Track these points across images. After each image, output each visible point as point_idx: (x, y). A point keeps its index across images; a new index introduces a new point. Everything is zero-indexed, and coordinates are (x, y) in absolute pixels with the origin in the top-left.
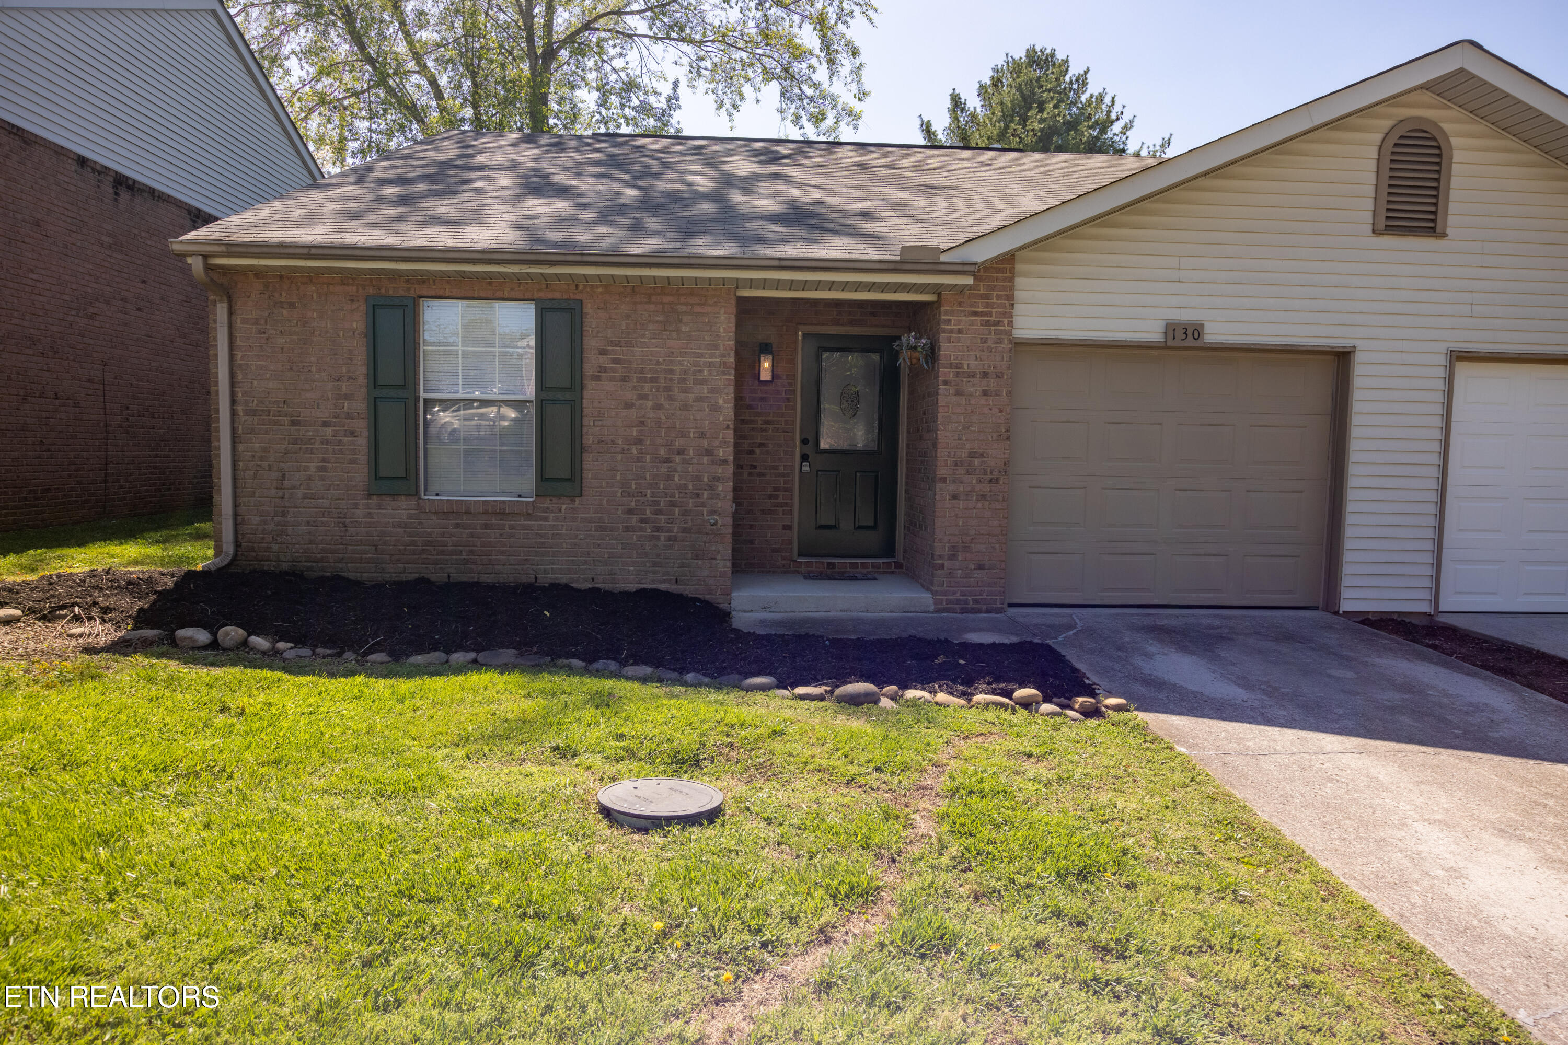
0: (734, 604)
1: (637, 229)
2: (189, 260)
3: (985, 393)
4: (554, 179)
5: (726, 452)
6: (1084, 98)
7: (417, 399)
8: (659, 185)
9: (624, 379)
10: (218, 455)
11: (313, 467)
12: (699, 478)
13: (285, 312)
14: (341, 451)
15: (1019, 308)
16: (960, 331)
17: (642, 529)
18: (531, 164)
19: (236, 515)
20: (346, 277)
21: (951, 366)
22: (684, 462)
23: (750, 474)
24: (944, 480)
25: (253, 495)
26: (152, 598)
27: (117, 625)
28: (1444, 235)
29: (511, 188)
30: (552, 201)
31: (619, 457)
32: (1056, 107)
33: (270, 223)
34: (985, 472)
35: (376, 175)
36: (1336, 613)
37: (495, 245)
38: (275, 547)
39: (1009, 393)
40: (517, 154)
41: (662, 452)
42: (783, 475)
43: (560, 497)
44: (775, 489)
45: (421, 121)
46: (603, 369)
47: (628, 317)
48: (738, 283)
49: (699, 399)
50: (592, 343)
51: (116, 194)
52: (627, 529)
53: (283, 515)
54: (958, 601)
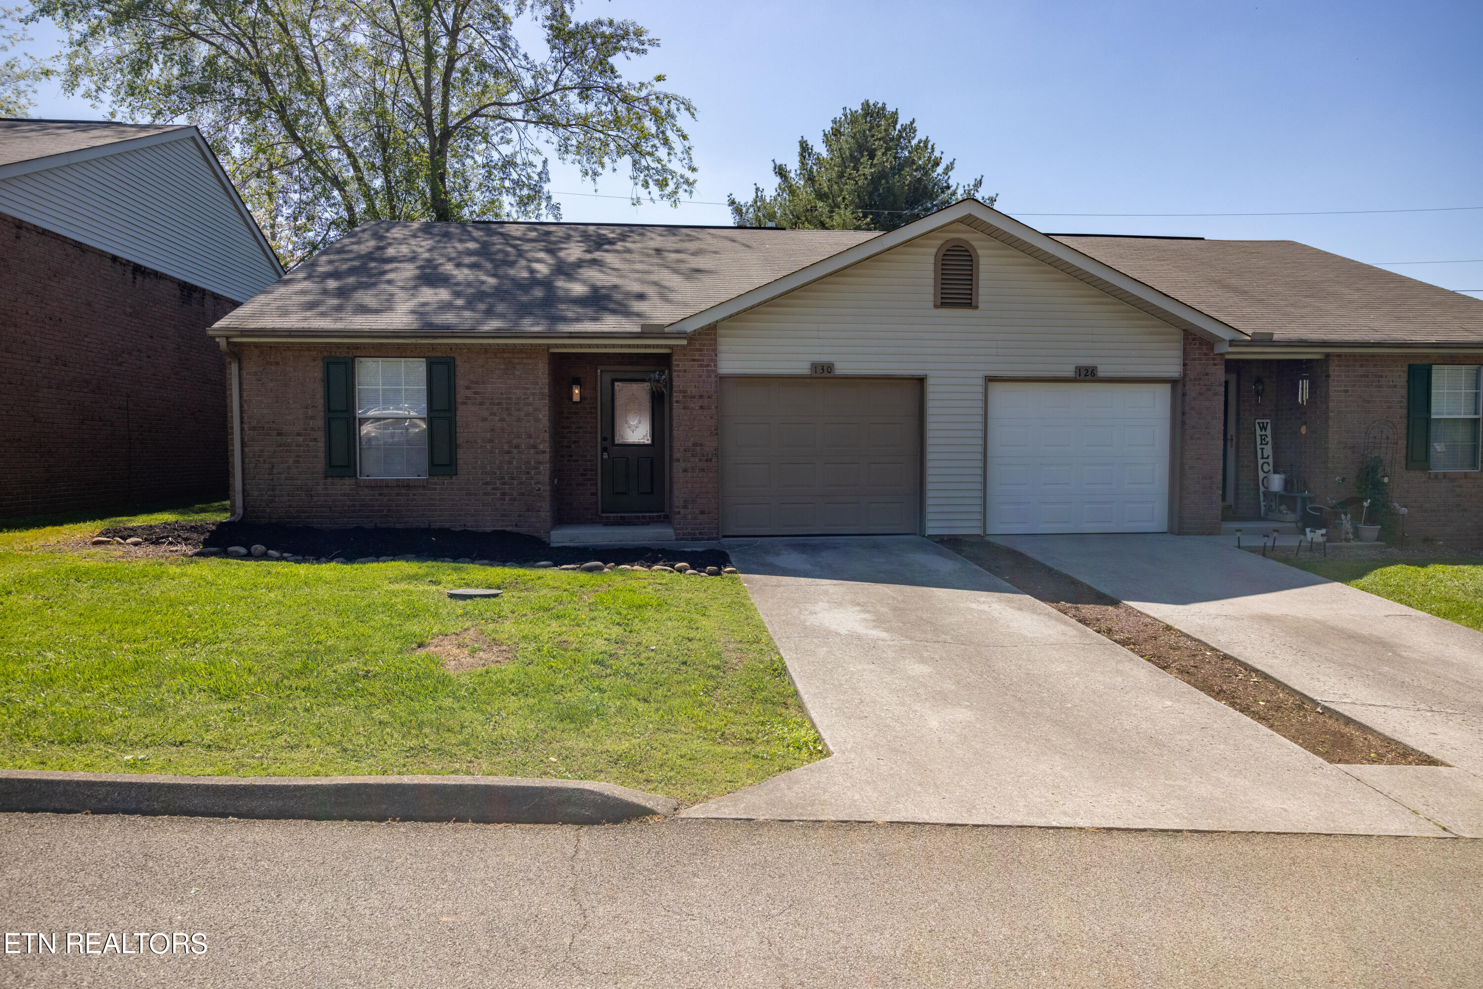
0: (552, 538)
1: (490, 313)
2: (217, 340)
3: (701, 407)
4: (441, 269)
5: (545, 446)
6: (914, 142)
7: (355, 418)
8: (512, 272)
9: (481, 404)
10: (233, 455)
11: (291, 461)
12: (528, 462)
13: (273, 368)
14: (308, 451)
15: (721, 356)
16: (685, 371)
17: (494, 494)
18: (426, 255)
19: (244, 491)
20: (310, 347)
21: (680, 392)
22: (519, 452)
23: (569, 461)
24: (678, 460)
25: (254, 478)
26: (208, 534)
27: (195, 546)
28: (977, 307)
29: (410, 279)
30: (438, 291)
31: (479, 451)
32: (884, 154)
33: (262, 314)
34: (703, 456)
35: (321, 269)
36: (924, 536)
37: (400, 326)
38: (268, 510)
39: (717, 407)
40: (416, 245)
41: (506, 447)
42: (590, 461)
43: (444, 475)
44: (585, 470)
45: (342, 190)
46: (468, 398)
47: (483, 366)
48: (549, 346)
49: (528, 415)
50: (461, 383)
51: (135, 278)
52: (485, 494)
53: (273, 490)
54: (690, 534)
